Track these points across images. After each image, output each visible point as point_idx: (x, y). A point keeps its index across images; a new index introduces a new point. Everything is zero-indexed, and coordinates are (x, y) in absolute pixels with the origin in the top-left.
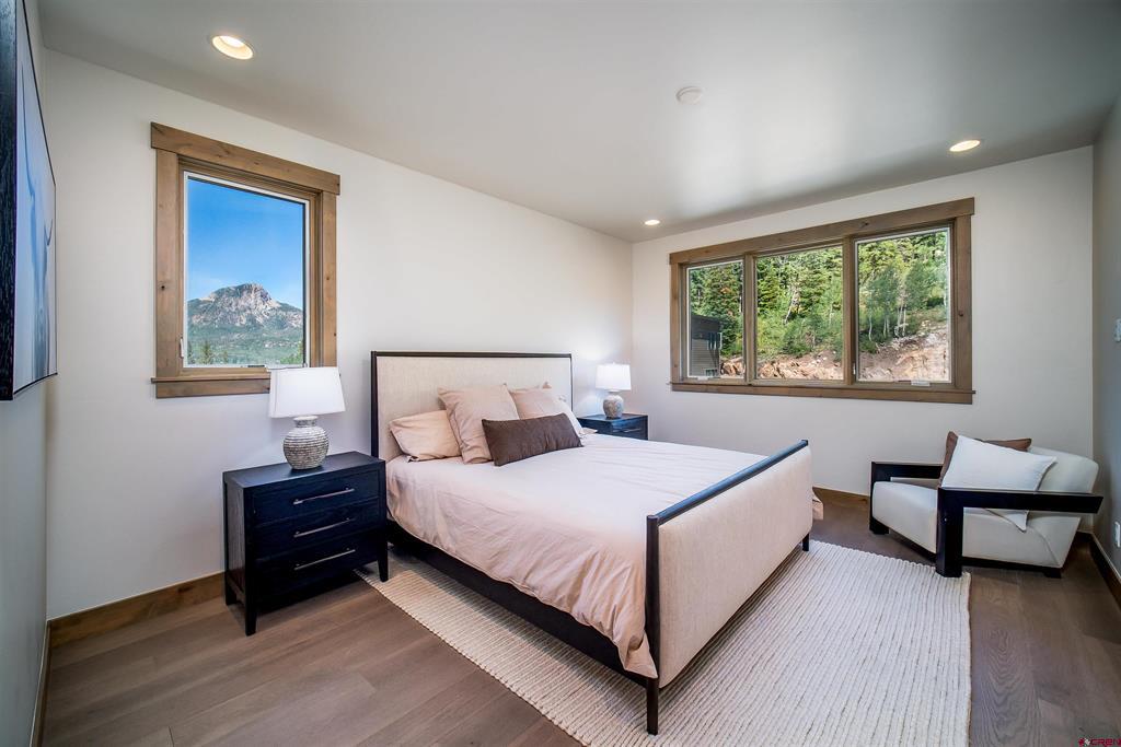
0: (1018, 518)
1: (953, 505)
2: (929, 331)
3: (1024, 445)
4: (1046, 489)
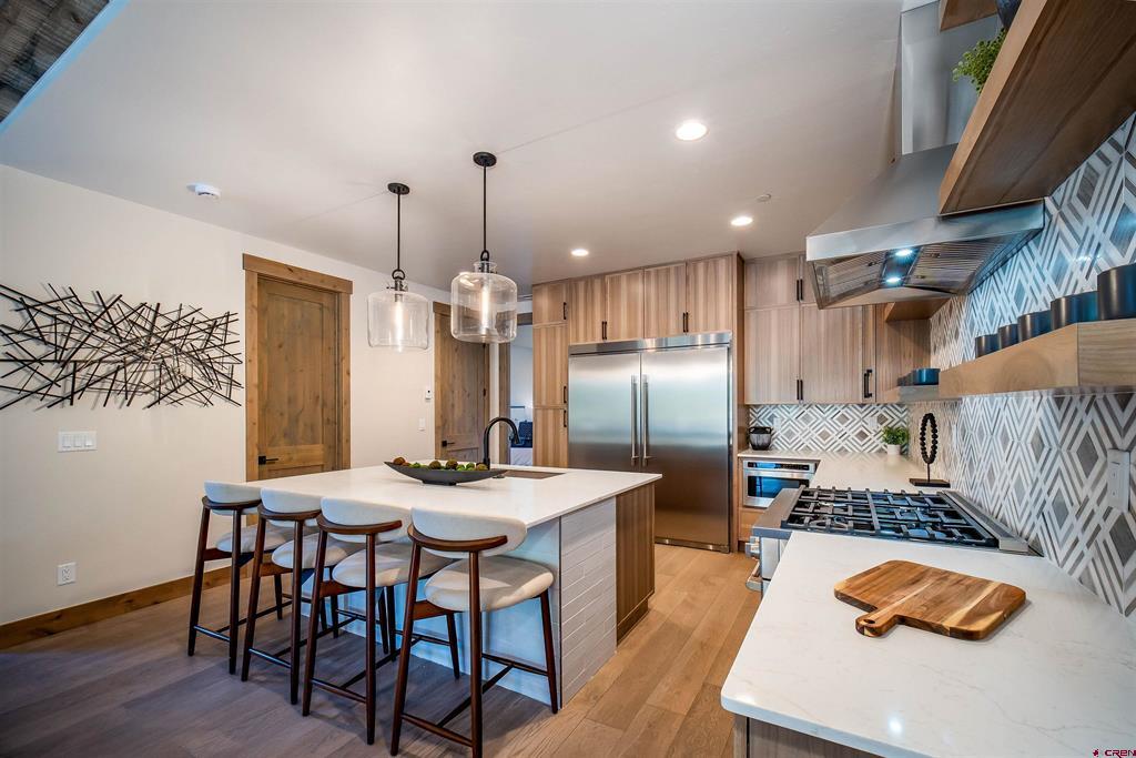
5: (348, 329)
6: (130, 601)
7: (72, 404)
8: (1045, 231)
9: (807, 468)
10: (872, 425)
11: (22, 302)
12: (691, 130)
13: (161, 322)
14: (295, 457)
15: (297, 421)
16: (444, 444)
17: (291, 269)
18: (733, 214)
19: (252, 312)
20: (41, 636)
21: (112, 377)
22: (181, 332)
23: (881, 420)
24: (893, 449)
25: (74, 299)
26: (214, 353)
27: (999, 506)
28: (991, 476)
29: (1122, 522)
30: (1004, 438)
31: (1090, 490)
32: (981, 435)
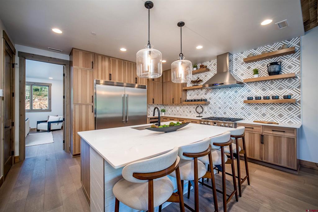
0: (57, 124)
1: (49, 124)
2: (35, 98)
3: (57, 116)
4: (60, 120)
24: (164, 113)
27: (228, 116)
28: (225, 113)
29: (264, 113)
30: (230, 108)
31: (257, 112)
32: (220, 108)
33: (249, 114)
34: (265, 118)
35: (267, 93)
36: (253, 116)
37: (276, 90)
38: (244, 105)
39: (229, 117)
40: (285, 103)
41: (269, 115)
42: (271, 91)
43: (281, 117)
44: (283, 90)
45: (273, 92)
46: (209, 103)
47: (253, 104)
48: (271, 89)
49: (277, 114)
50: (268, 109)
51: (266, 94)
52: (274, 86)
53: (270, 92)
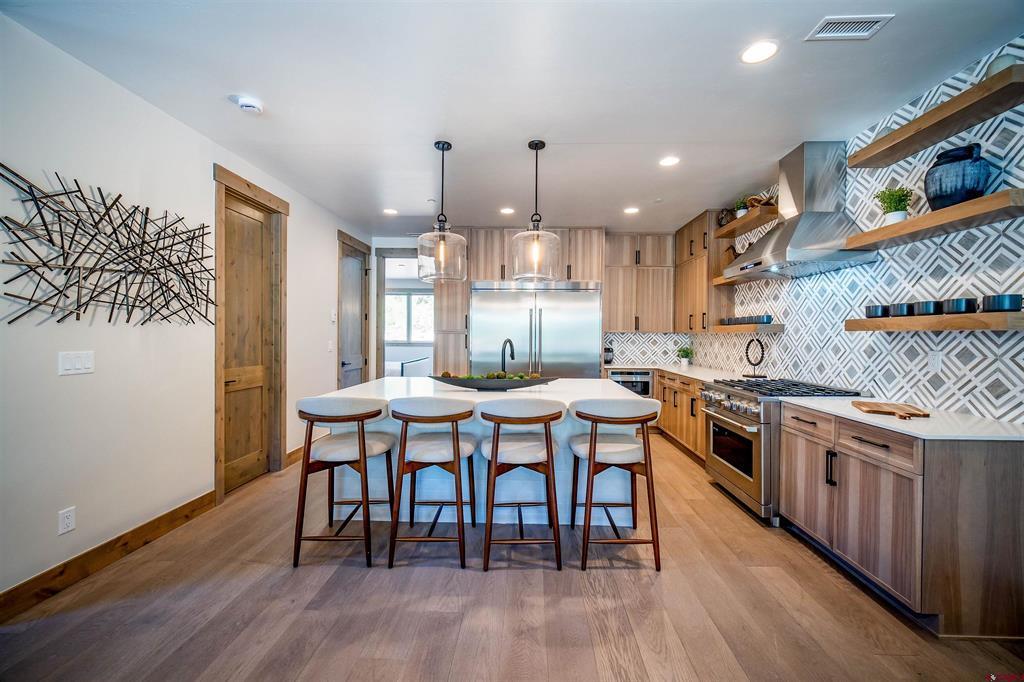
5: (285, 250)
6: (125, 544)
7: (78, 319)
8: (877, 264)
9: (648, 374)
10: (671, 346)
11: (31, 193)
12: (669, 161)
13: (151, 229)
14: (243, 378)
15: (244, 341)
16: (343, 364)
17: (249, 185)
18: (628, 205)
19: (221, 226)
20: (45, 598)
21: (115, 288)
22: (168, 242)
23: (676, 343)
24: (685, 361)
25: (79, 194)
26: (196, 267)
27: (830, 381)
28: (821, 368)
29: (936, 376)
30: (836, 350)
31: (913, 366)
32: (809, 349)
33: (890, 377)
34: (941, 395)
35: (949, 289)
36: (899, 386)
37: (982, 270)
38: (873, 337)
39: (832, 385)
40: (1016, 333)
41: (954, 384)
42: (965, 276)
43: (997, 397)
44: (1009, 272)
45: (970, 281)
46: (781, 328)
47: (900, 336)
48: (965, 268)
49: (982, 381)
50: (952, 355)
51: (947, 291)
52: (977, 254)
53: (962, 280)
